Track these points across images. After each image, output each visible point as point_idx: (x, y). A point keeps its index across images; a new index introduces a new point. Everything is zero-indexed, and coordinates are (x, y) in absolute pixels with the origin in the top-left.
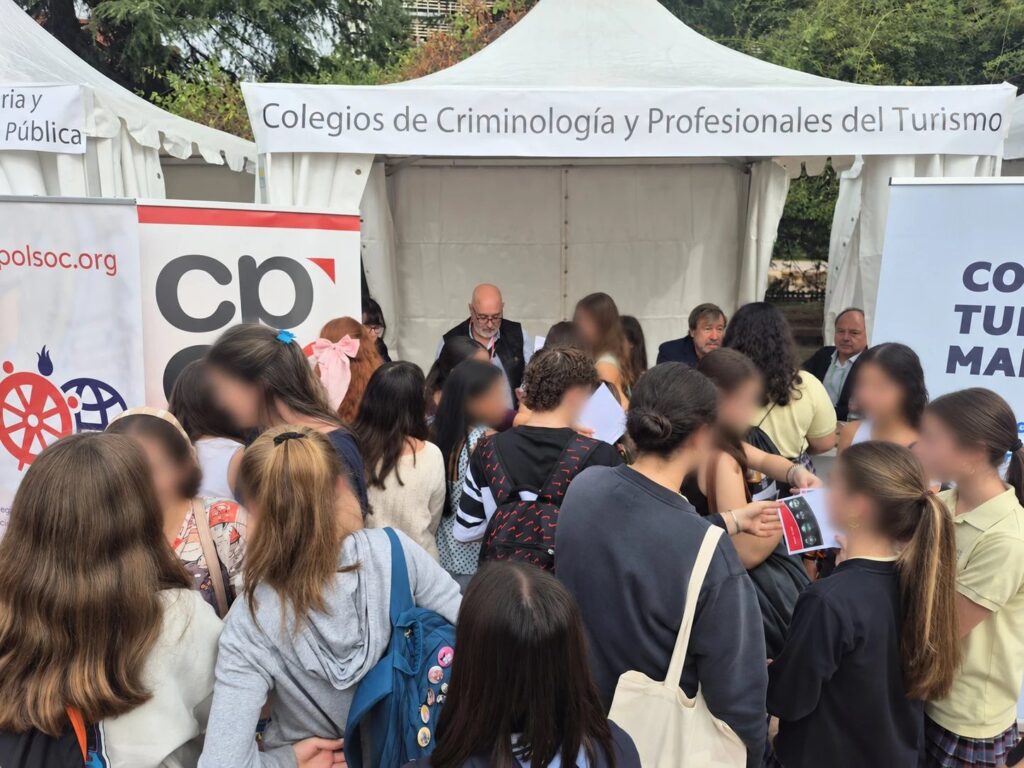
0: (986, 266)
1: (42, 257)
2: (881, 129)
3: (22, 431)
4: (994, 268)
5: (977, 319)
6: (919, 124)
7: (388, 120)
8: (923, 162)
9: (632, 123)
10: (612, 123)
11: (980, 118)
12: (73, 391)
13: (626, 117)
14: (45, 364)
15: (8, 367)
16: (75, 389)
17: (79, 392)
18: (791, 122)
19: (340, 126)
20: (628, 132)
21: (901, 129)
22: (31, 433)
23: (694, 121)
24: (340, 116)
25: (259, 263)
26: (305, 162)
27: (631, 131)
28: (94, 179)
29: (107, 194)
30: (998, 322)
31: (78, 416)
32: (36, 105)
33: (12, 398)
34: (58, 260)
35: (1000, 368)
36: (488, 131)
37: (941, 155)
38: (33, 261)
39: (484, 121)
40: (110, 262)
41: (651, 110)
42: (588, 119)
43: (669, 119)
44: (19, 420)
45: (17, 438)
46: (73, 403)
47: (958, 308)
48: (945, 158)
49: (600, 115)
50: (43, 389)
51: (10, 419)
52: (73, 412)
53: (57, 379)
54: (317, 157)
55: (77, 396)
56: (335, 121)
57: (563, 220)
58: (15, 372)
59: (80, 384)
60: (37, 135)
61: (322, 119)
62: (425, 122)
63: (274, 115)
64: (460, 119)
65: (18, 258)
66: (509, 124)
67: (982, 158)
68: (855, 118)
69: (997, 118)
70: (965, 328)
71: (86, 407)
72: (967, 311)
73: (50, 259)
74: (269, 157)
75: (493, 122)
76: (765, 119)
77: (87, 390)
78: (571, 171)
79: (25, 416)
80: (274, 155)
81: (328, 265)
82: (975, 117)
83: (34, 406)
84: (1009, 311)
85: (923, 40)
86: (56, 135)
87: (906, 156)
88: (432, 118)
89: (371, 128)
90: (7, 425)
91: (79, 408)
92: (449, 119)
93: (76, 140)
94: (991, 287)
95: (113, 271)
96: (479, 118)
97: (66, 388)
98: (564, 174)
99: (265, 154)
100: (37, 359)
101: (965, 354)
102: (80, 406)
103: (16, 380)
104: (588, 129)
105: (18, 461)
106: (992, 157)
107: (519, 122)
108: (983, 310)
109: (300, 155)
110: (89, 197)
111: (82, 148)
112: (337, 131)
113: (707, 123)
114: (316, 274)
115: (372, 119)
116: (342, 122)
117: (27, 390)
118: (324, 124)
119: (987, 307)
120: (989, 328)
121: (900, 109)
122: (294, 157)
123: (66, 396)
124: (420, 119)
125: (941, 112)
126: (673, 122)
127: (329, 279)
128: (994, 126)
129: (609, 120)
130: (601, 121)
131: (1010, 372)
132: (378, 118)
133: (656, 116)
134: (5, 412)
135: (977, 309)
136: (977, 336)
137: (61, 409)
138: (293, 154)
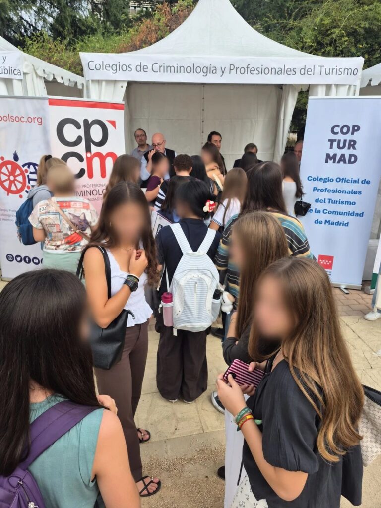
0: (338, 126)
1: (14, 118)
2: (314, 74)
3: (8, 181)
4: (340, 127)
5: (335, 144)
6: (328, 73)
7: (133, 67)
8: (329, 87)
9: (223, 70)
10: (216, 70)
11: (350, 70)
12: (26, 167)
13: (221, 68)
14: (16, 157)
15: (2, 158)
16: (27, 166)
17: (29, 167)
18: (281, 71)
19: (116, 70)
20: (222, 74)
21: (321, 74)
22: (11, 182)
23: (246, 70)
24: (116, 66)
25: (90, 122)
26: (104, 83)
27: (223, 73)
28: (25, 89)
29: (30, 94)
30: (341, 145)
31: (28, 176)
32: (5, 60)
33: (4, 170)
34: (20, 119)
35: (342, 161)
36: (171, 72)
37: (335, 85)
38: (11, 119)
39: (169, 68)
40: (39, 120)
41: (230, 65)
42: (207, 68)
43: (237, 69)
44: (7, 178)
45: (7, 184)
46: (26, 171)
47: (329, 141)
48: (337, 86)
49: (212, 66)
50: (15, 167)
51: (4, 177)
52: (26, 174)
53: (20, 163)
54: (108, 82)
55: (28, 169)
56: (114, 68)
57: (202, 109)
58: (4, 160)
59: (29, 164)
60: (6, 72)
61: (110, 67)
62: (147, 68)
63: (92, 66)
64: (160, 67)
65: (5, 118)
66: (179, 70)
67: (350, 86)
68: (305, 69)
69: (356, 70)
70: (331, 147)
71: (31, 173)
72: (332, 141)
73: (17, 119)
74: (90, 81)
75: (172, 68)
76: (272, 69)
77: (31, 166)
78: (205, 86)
79: (9, 176)
80: (92, 81)
81: (113, 123)
82: (348, 70)
83: (12, 173)
84: (345, 141)
85: (367, 26)
86: (13, 72)
87: (322, 85)
88: (150, 67)
89: (127, 70)
90: (3, 180)
91: (28, 174)
92: (156, 67)
93: (19, 74)
94: (340, 133)
95: (41, 123)
96: (167, 67)
97: (24, 166)
98: (203, 88)
99: (89, 81)
100: (13, 156)
101: (331, 156)
102: (29, 172)
103: (6, 163)
104: (207, 72)
105: (7, 193)
106: (354, 86)
107: (182, 68)
108: (337, 141)
109: (102, 81)
110: (24, 96)
111: (21, 77)
112: (115, 72)
113: (251, 71)
114: (109, 127)
115: (128, 67)
116: (117, 68)
117: (10, 167)
118: (110, 69)
119: (338, 140)
120: (339, 147)
121: (321, 67)
122: (99, 82)
123: (24, 169)
124: (145, 67)
125: (336, 68)
126: (238, 70)
127: (114, 128)
128: (355, 74)
129: (215, 69)
130: (212, 69)
131: (345, 162)
132: (130, 66)
133: (232, 68)
134: (2, 175)
135: (335, 141)
136: (335, 150)
137: (22, 173)
138: (99, 80)
